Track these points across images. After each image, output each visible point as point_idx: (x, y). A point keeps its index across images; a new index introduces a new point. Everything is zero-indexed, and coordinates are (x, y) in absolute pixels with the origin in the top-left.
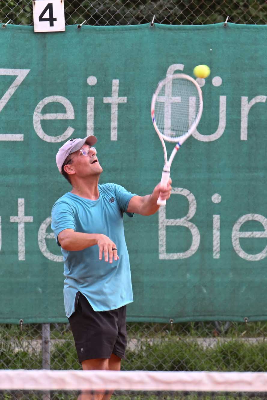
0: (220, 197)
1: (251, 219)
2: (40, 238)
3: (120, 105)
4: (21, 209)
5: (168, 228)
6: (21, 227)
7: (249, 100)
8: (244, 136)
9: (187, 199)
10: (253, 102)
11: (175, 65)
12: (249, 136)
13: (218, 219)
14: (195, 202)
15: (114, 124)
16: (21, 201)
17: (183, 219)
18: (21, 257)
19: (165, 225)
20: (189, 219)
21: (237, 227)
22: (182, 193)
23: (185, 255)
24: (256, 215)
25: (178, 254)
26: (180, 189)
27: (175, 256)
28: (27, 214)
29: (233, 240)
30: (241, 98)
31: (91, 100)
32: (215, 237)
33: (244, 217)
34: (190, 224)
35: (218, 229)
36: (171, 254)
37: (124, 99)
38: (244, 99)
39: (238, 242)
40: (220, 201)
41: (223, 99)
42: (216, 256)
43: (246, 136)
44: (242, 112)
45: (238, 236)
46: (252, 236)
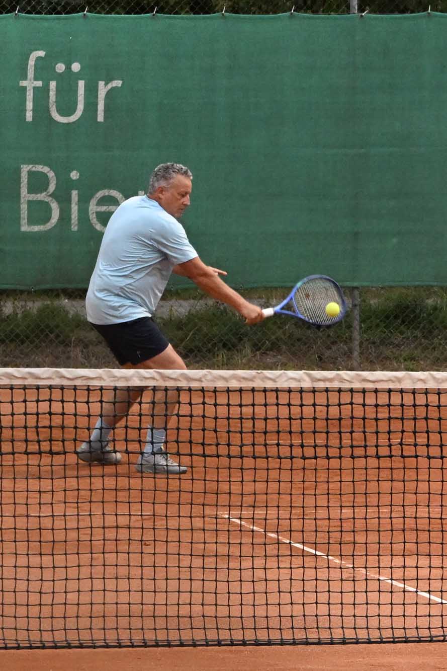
0: (78, 174)
1: (107, 194)
5: (30, 203)
7: (106, 84)
8: (100, 118)
9: (47, 176)
10: (110, 86)
11: (37, 52)
12: (105, 118)
13: (76, 195)
14: (55, 178)
17: (43, 194)
19: (27, 199)
20: (49, 194)
21: (93, 202)
22: (43, 170)
23: (46, 228)
24: (111, 191)
25: (39, 226)
26: (41, 166)
27: (36, 228)
29: (90, 214)
30: (98, 83)
32: (73, 210)
33: (100, 192)
34: (51, 199)
35: (76, 203)
36: (32, 227)
38: (101, 84)
39: (94, 216)
40: (78, 177)
41: (81, 84)
42: (75, 228)
43: (103, 118)
44: (99, 96)
45: (95, 210)
46: (108, 210)
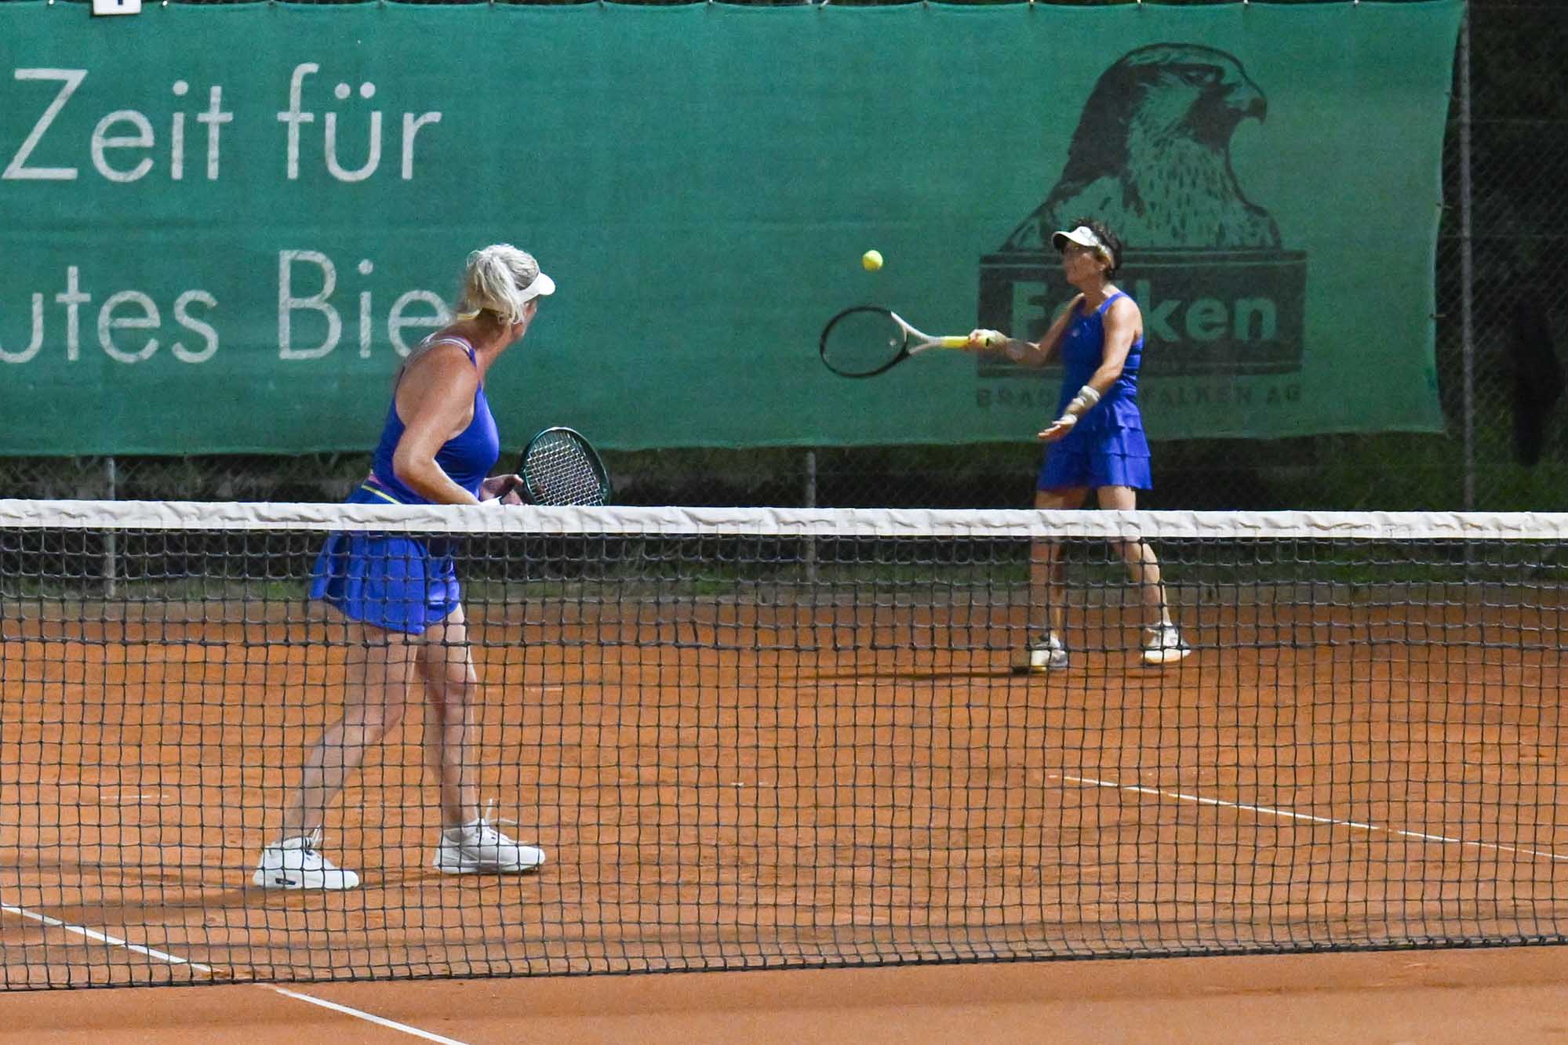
0: (371, 267)
1: (417, 298)
2: (100, 326)
3: (223, 127)
4: (73, 282)
5: (295, 313)
6: (73, 310)
7: (416, 118)
8: (407, 173)
9: (322, 269)
10: (422, 121)
11: (305, 65)
12: (415, 172)
13: (368, 299)
14: (334, 272)
15: (214, 153)
16: (73, 271)
17: (315, 299)
18: (73, 356)
19: (289, 307)
20: (325, 298)
21: (396, 310)
22: (314, 259)
23: (318, 353)
24: (425, 293)
25: (309, 351)
26: (312, 252)
27: (303, 354)
28: (81, 289)
29: (390, 330)
30: (403, 116)
31: (179, 118)
32: (362, 325)
33: (406, 295)
34: (327, 305)
35: (368, 313)
36: (299, 352)
37: (228, 117)
38: (408, 117)
39: (397, 333)
40: (371, 271)
41: (377, 118)
42: (365, 354)
43: (411, 173)
44: (405, 136)
45: (398, 324)
46: (419, 323)
